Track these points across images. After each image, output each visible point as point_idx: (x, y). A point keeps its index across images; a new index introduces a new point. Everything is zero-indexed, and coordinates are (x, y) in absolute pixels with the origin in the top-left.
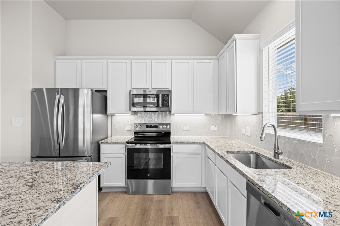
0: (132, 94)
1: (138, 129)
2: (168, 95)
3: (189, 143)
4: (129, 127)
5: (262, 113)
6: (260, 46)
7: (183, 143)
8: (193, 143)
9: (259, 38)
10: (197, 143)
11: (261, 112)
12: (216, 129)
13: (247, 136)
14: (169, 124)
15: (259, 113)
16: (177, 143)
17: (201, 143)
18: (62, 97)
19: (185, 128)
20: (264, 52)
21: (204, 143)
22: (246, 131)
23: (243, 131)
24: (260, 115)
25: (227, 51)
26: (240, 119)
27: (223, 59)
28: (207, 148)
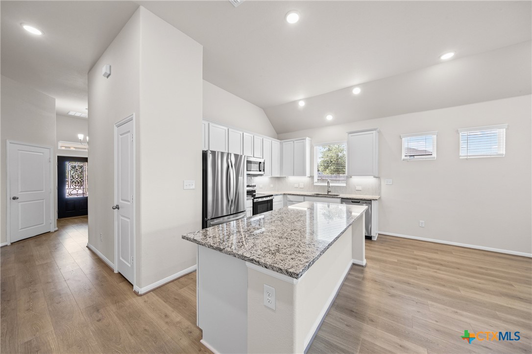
3: (279, 195)
6: (311, 144)
7: (277, 195)
9: (311, 140)
11: (312, 175)
13: (301, 188)
16: (274, 195)
20: (315, 148)
21: (284, 194)
22: (299, 186)
23: (296, 185)
24: (312, 177)
25: (295, 142)
26: (292, 179)
27: (288, 145)
28: (289, 196)
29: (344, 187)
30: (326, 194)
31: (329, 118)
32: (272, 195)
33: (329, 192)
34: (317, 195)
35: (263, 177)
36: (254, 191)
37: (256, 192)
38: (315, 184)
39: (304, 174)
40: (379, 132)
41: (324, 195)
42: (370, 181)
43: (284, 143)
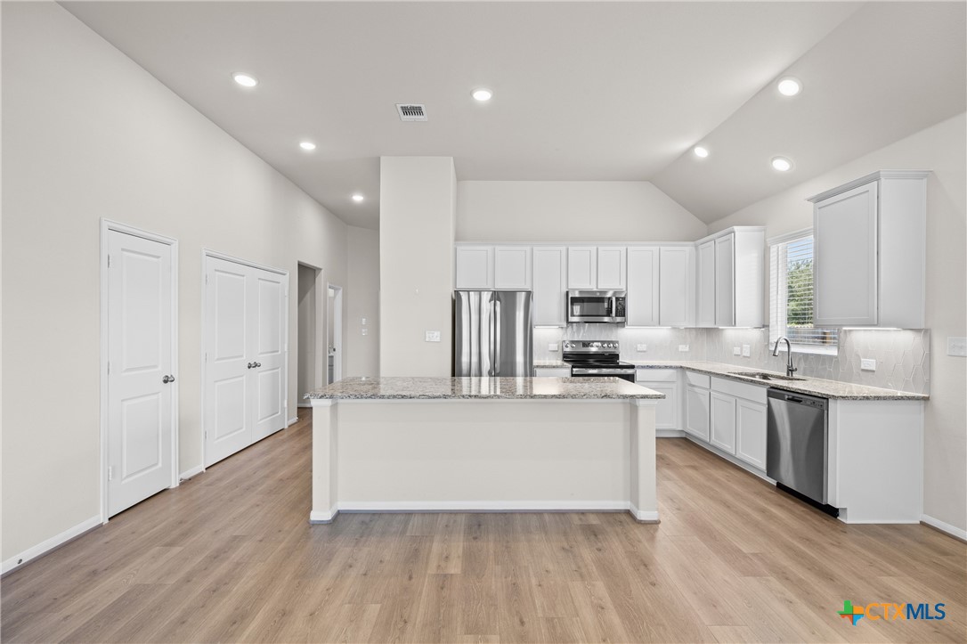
0: (571, 298)
1: (568, 350)
2: (624, 299)
3: (660, 367)
4: (554, 347)
5: (768, 326)
6: (765, 241)
7: (652, 367)
8: (666, 367)
9: (765, 230)
10: (671, 367)
11: (766, 324)
12: (687, 349)
13: (744, 357)
14: (617, 342)
15: (764, 326)
16: (643, 367)
17: (676, 368)
18: (498, 303)
19: (640, 347)
20: (772, 250)
21: (682, 368)
23: (737, 350)
25: (717, 240)
27: (707, 249)
28: (689, 374)
29: (831, 358)
30: (785, 374)
32: (632, 367)
33: (790, 370)
37: (624, 359)
43: (701, 246)
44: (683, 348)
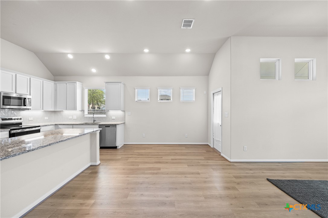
3: (49, 125)
6: (82, 87)
7: (46, 126)
9: (82, 84)
10: (52, 125)
12: (47, 118)
13: (74, 119)
16: (43, 126)
17: (54, 125)
19: (30, 119)
21: (56, 124)
22: (73, 117)
23: (70, 117)
24: (83, 111)
25: (67, 84)
26: (66, 113)
27: (61, 86)
28: (59, 126)
29: (104, 117)
30: (93, 122)
31: (94, 70)
32: (39, 126)
33: (94, 121)
34: (86, 124)
35: (30, 110)
36: (21, 124)
37: (23, 124)
38: (85, 116)
39: (75, 109)
40: (124, 84)
41: (91, 123)
42: (120, 113)
43: (57, 84)
44: (46, 118)
